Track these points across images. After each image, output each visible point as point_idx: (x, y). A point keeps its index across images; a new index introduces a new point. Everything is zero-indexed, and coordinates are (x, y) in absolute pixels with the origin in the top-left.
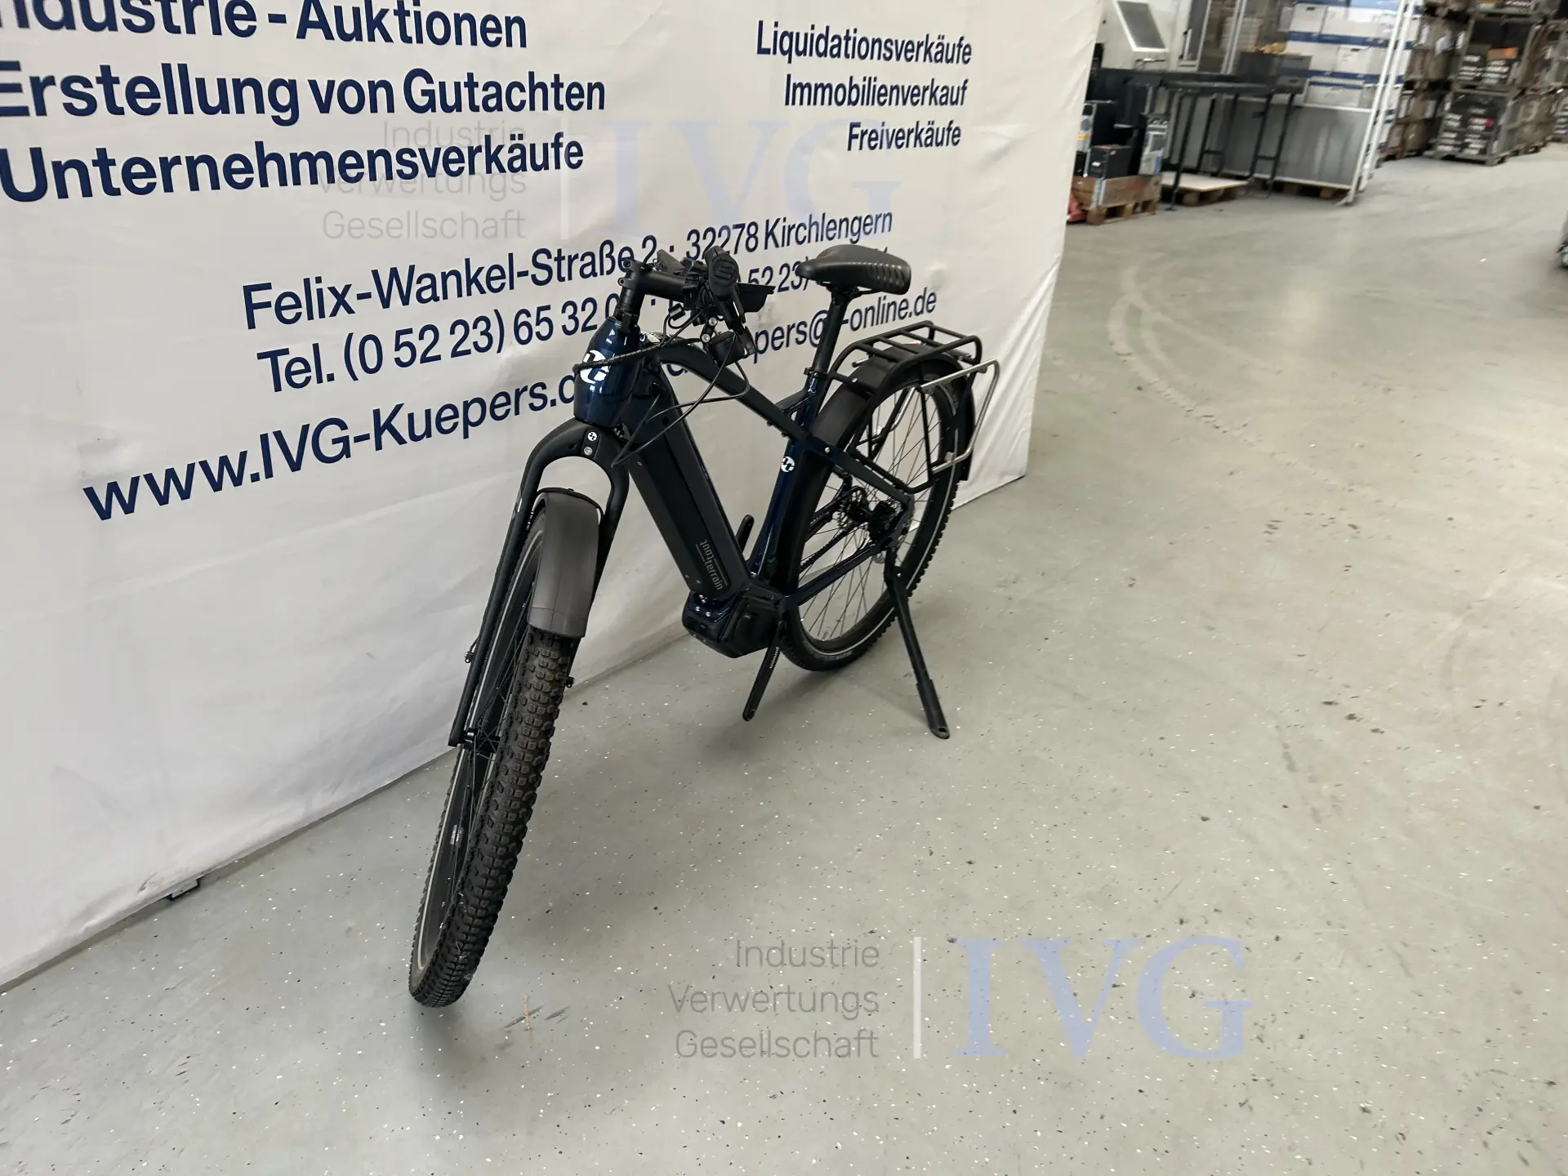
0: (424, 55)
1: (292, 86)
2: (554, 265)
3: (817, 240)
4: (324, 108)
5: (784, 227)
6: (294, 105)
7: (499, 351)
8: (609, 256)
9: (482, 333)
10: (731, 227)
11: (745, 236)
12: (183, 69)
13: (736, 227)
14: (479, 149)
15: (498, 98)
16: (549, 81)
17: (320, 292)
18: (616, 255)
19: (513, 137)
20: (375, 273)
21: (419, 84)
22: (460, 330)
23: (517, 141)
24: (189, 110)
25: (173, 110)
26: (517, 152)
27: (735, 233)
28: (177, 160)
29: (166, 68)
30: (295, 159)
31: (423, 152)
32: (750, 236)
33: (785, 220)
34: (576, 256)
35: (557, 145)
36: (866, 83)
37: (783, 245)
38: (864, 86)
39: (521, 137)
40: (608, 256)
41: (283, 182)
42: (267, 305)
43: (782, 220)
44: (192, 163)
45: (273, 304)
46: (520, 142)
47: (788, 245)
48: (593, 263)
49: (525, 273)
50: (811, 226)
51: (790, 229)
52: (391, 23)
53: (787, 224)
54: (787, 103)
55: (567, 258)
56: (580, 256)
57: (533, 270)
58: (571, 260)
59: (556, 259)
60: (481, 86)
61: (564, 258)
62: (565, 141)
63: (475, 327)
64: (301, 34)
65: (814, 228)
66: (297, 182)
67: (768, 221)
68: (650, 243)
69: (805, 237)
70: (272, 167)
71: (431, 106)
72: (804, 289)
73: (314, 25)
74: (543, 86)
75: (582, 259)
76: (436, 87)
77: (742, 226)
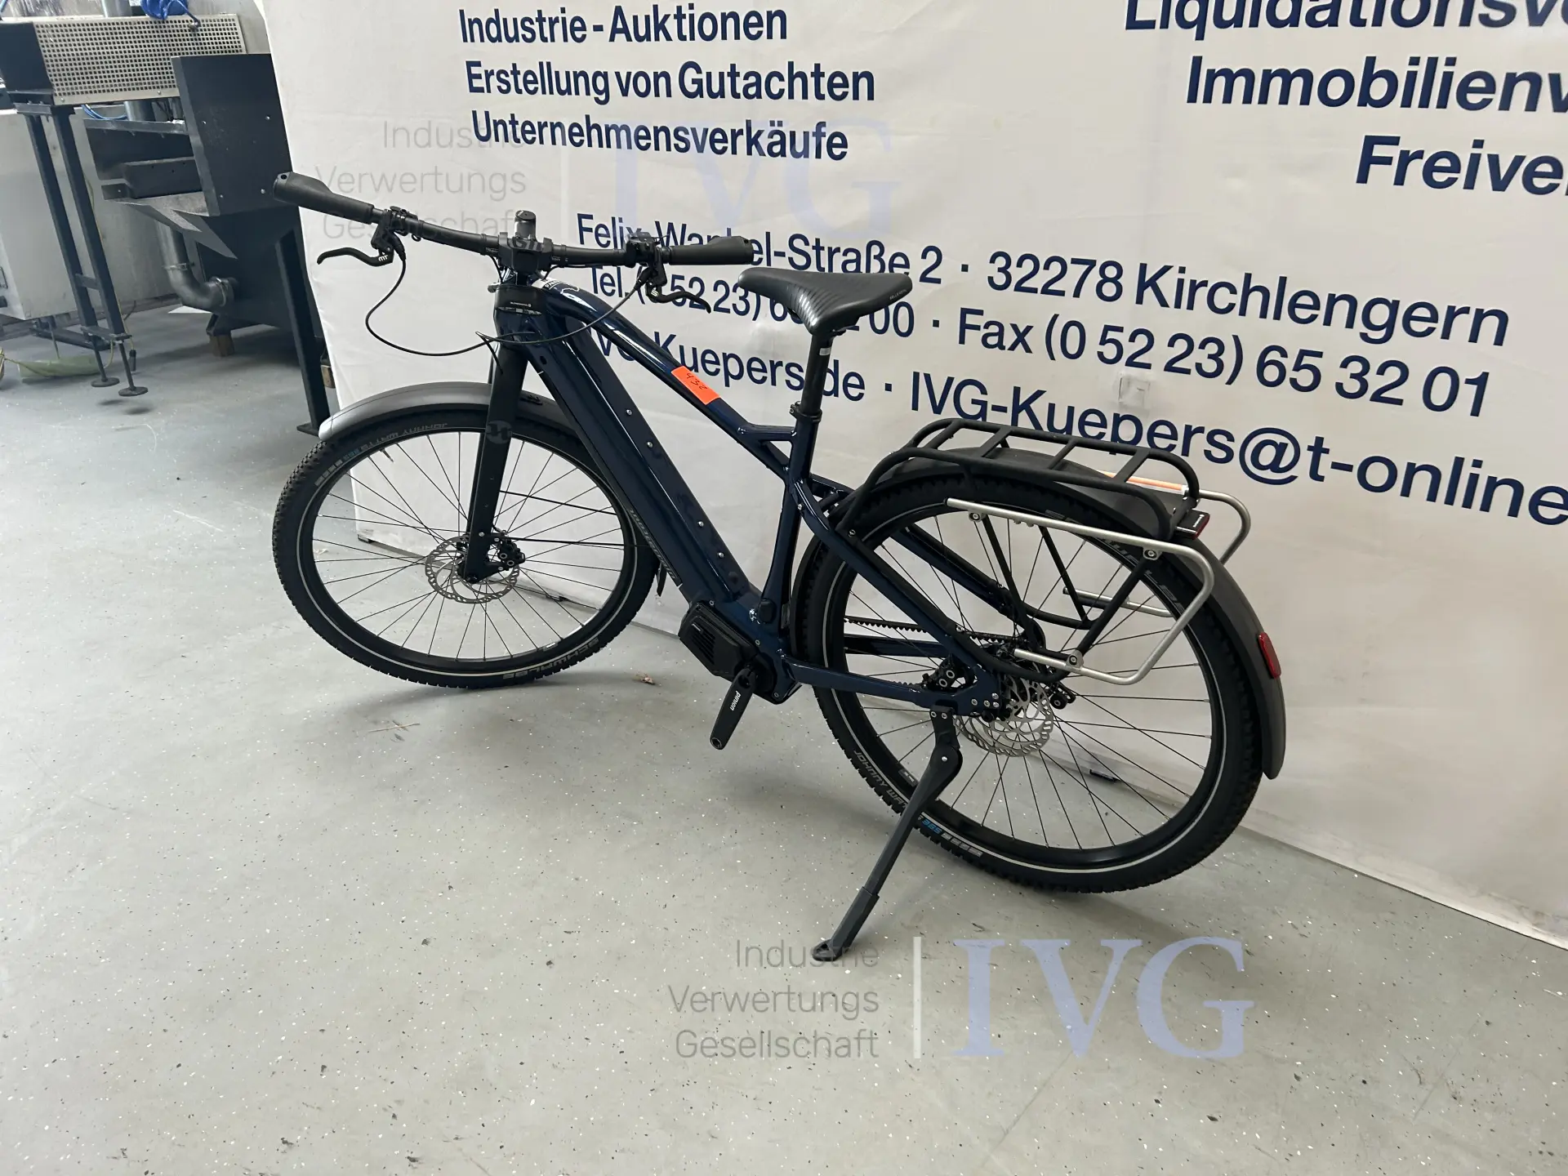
0: (696, 50)
1: (605, 76)
2: (813, 254)
3: (1263, 315)
4: (625, 93)
5: (1181, 282)
6: (606, 90)
7: (755, 319)
8: (878, 257)
9: (741, 298)
10: (1068, 262)
11: (1094, 277)
12: (549, 64)
13: (1075, 261)
14: (741, 132)
15: (758, 86)
16: (809, 70)
17: (621, 228)
18: (886, 258)
19: (772, 123)
20: (657, 224)
21: (691, 74)
22: (721, 288)
23: (776, 128)
24: (551, 92)
25: (544, 92)
26: (777, 138)
27: (1075, 272)
28: (546, 124)
29: (541, 64)
30: (608, 129)
31: (694, 130)
32: (1106, 280)
33: (1182, 270)
34: (838, 250)
35: (819, 134)
36: (1421, 70)
37: (1178, 305)
38: (1412, 76)
39: (780, 124)
40: (875, 257)
41: (601, 145)
42: (590, 230)
43: (1176, 269)
44: (553, 127)
45: (594, 230)
46: (780, 129)
47: (1190, 306)
48: (858, 261)
49: (782, 254)
50: (1247, 292)
51: (1194, 286)
52: (671, 26)
53: (1187, 279)
54: (1192, 98)
55: (826, 249)
56: (842, 250)
57: (790, 253)
58: (831, 253)
59: (814, 248)
60: (742, 75)
61: (823, 248)
62: (828, 131)
63: (735, 290)
64: (612, 39)
65: (1256, 298)
66: (609, 146)
67: (1143, 267)
68: (932, 256)
69: (1231, 307)
70: (594, 132)
71: (699, 92)
72: (1230, 382)
73: (620, 31)
74: (802, 75)
75: (845, 254)
76: (703, 76)
77: (1092, 264)
